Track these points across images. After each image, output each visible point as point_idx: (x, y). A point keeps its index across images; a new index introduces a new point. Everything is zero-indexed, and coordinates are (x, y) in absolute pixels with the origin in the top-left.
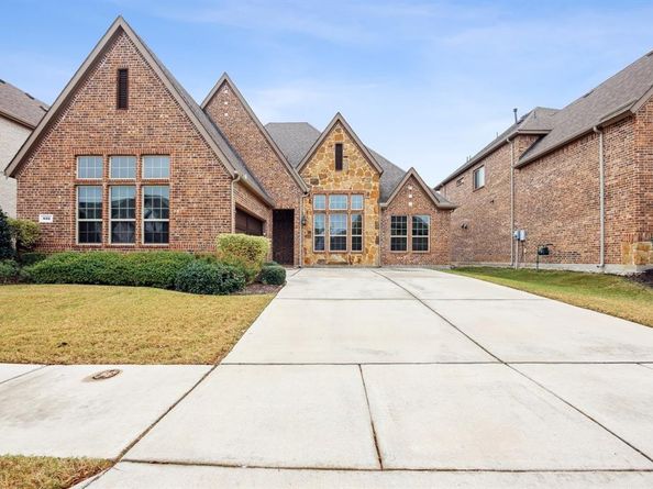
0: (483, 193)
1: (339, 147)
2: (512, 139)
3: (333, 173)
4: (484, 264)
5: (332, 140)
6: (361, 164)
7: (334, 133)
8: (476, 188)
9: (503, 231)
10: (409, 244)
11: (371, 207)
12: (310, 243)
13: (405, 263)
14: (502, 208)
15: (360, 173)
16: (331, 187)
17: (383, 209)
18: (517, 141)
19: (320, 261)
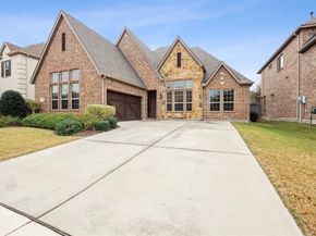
0: (283, 72)
1: (179, 54)
2: (298, 32)
3: (176, 69)
4: (282, 119)
5: (175, 52)
6: (191, 63)
7: (177, 48)
8: (279, 69)
9: (293, 97)
10: (222, 107)
11: (197, 86)
12: (164, 107)
13: (219, 119)
14: (293, 81)
15: (190, 67)
16: (175, 77)
17: (204, 87)
18: (301, 34)
19: (169, 117)
